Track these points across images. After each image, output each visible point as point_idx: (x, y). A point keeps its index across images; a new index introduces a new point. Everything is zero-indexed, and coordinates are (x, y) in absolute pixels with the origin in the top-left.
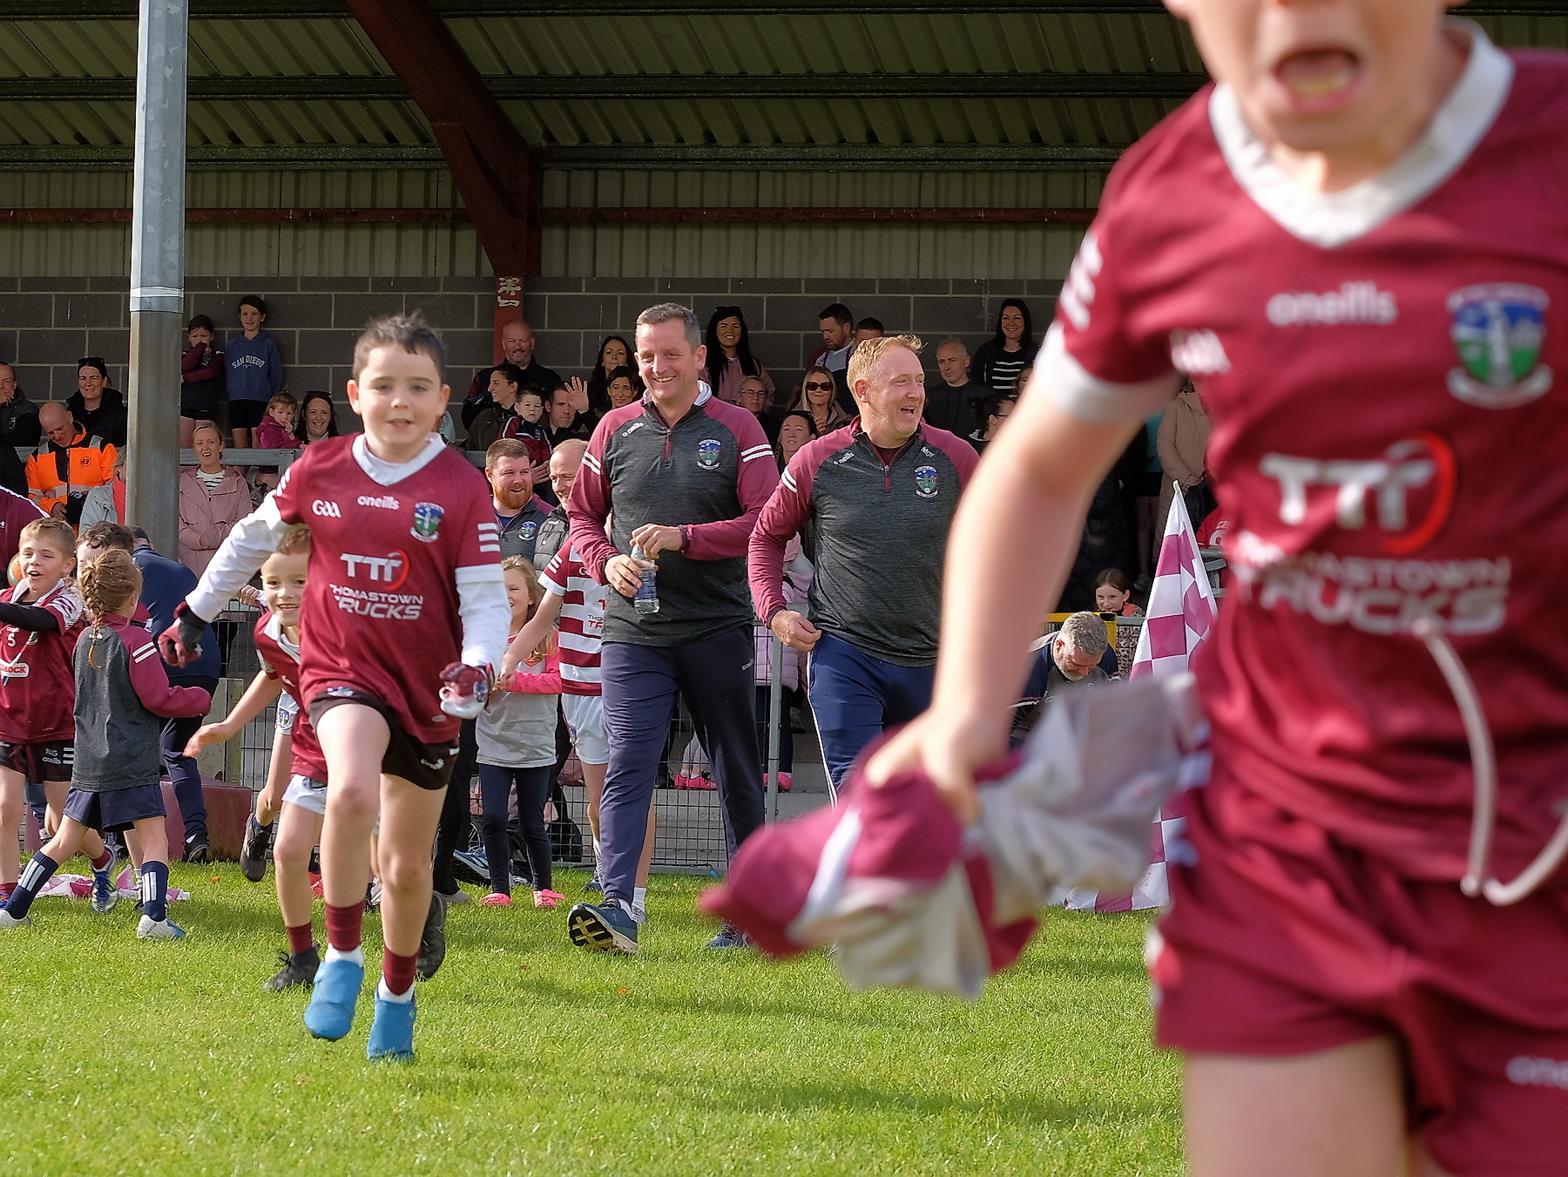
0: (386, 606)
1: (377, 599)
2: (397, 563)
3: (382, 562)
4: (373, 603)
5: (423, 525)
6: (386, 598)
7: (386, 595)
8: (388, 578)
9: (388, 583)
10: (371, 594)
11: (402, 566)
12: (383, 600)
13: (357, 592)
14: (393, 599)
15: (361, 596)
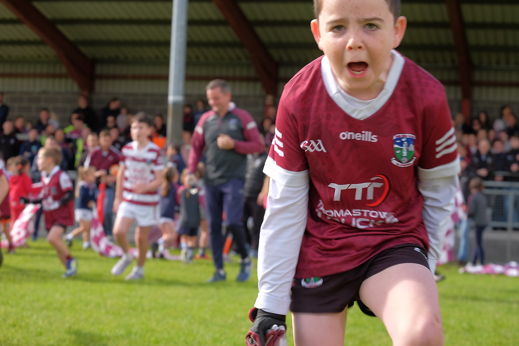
0: (367, 220)
1: (360, 214)
2: (379, 185)
3: (365, 185)
4: (357, 217)
5: (401, 153)
6: (368, 213)
7: (368, 211)
8: (370, 196)
9: (370, 201)
10: (354, 211)
11: (383, 188)
12: (365, 215)
13: (342, 211)
14: (374, 214)
15: (346, 214)
